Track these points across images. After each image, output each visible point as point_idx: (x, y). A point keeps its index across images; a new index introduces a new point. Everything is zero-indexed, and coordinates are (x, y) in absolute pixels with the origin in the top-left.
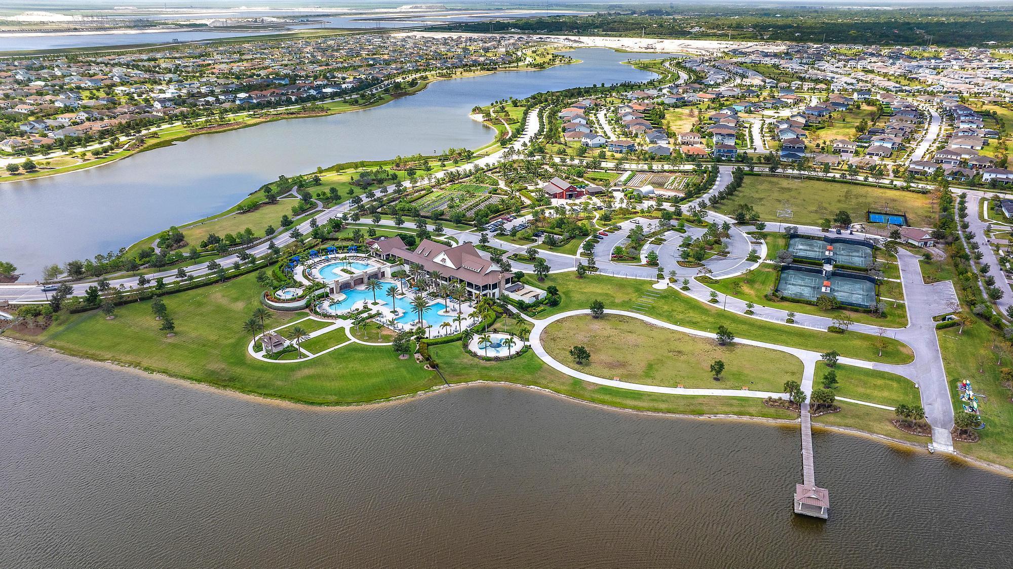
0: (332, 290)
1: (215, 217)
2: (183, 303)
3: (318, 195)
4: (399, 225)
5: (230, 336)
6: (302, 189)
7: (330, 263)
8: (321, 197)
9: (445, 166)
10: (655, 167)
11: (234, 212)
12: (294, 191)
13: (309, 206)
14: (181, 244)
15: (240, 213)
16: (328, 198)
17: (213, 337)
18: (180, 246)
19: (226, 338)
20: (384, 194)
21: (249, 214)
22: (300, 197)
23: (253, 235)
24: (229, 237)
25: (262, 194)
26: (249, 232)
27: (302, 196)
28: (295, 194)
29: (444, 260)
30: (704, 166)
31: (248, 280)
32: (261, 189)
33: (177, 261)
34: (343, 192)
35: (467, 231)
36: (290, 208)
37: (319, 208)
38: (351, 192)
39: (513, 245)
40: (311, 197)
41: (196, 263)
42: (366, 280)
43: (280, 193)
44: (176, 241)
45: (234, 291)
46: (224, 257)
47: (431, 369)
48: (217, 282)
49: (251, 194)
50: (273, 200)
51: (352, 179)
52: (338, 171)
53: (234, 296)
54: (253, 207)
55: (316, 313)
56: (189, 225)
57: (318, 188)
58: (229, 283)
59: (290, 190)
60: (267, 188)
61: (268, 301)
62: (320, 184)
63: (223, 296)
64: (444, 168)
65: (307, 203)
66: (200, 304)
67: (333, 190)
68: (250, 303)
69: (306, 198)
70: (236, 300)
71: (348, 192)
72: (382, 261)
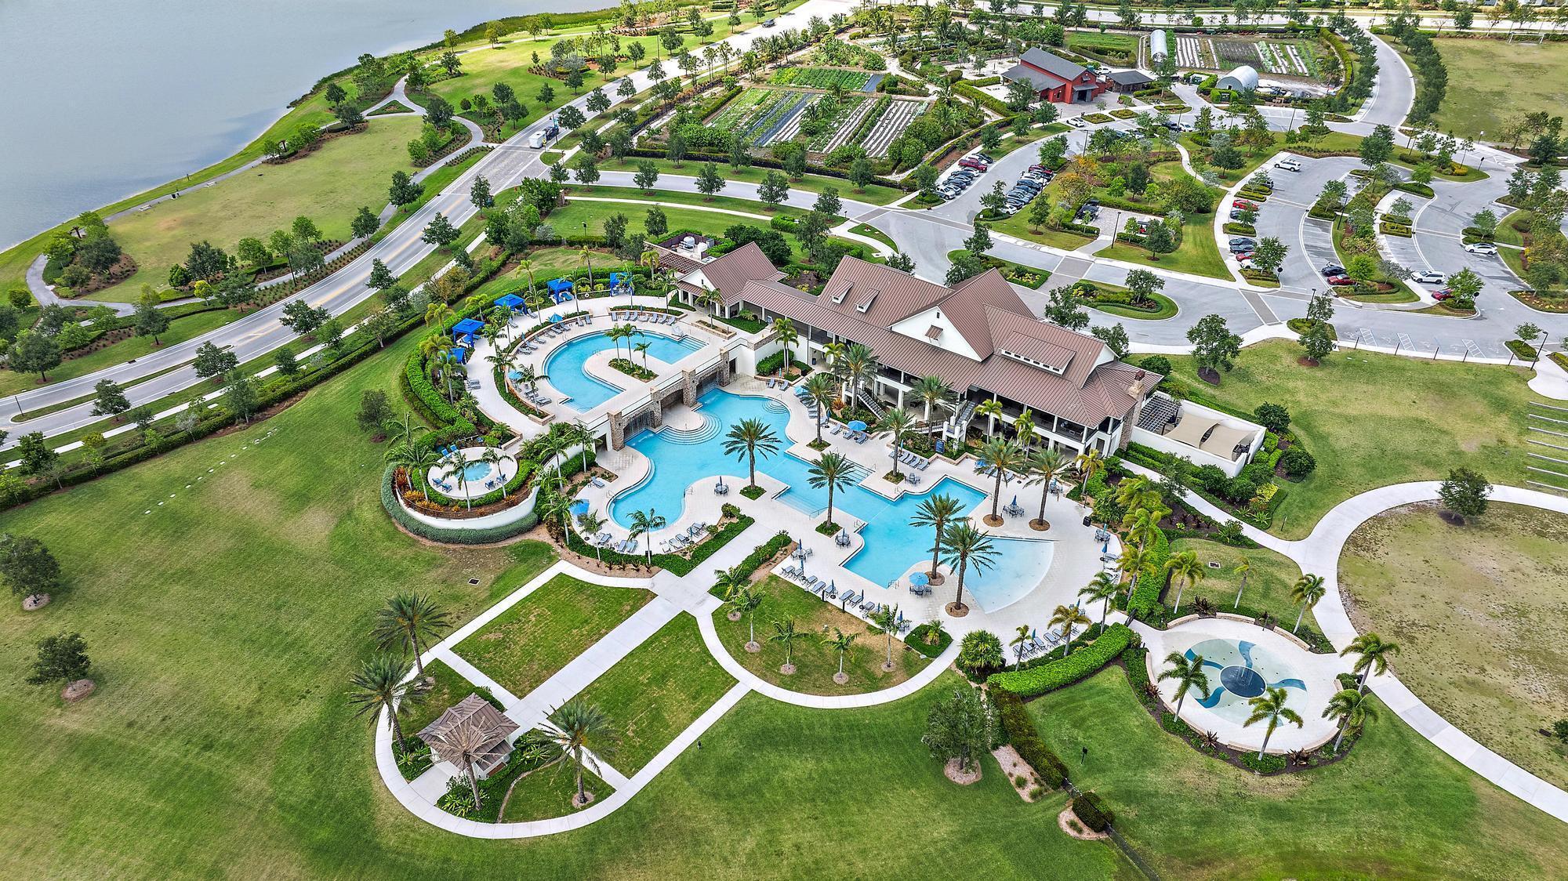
0: (602, 444)
1: (207, 175)
2: (122, 526)
3: (466, 105)
4: (711, 190)
5: (297, 684)
6: (419, 87)
7: (569, 336)
8: (474, 108)
9: (739, 23)
10: (1206, 19)
11: (257, 157)
12: (399, 94)
13: (448, 135)
14: (115, 269)
15: (272, 162)
16: (493, 114)
17: (239, 696)
18: (112, 276)
19: (288, 698)
20: (626, 97)
21: (297, 165)
22: (420, 112)
23: (318, 234)
24: (251, 248)
25: (320, 103)
26: (305, 227)
27: (429, 109)
28: (404, 100)
29: (935, 332)
30: (1313, 17)
31: (325, 411)
32: (317, 89)
33: (99, 337)
34: (525, 93)
35: (894, 205)
36: (406, 147)
37: (477, 141)
38: (547, 96)
39: (1045, 249)
40: (450, 113)
41: (159, 345)
42: (691, 394)
43: (367, 100)
44: (98, 263)
45: (288, 462)
46: (243, 314)
47: (1088, 835)
48: (228, 423)
49: (294, 104)
50: (353, 123)
51: (535, 58)
52: (493, 40)
53: (292, 483)
54: (308, 143)
55: (578, 546)
56: (138, 201)
57: (457, 82)
58: (269, 427)
59: (390, 93)
60: (331, 88)
61: (410, 511)
62: (459, 75)
63: (256, 486)
64: (736, 28)
65: (443, 129)
66: (178, 526)
67: (503, 92)
68: (350, 513)
69: (439, 115)
70: (301, 499)
71: (540, 94)
72: (724, 326)
